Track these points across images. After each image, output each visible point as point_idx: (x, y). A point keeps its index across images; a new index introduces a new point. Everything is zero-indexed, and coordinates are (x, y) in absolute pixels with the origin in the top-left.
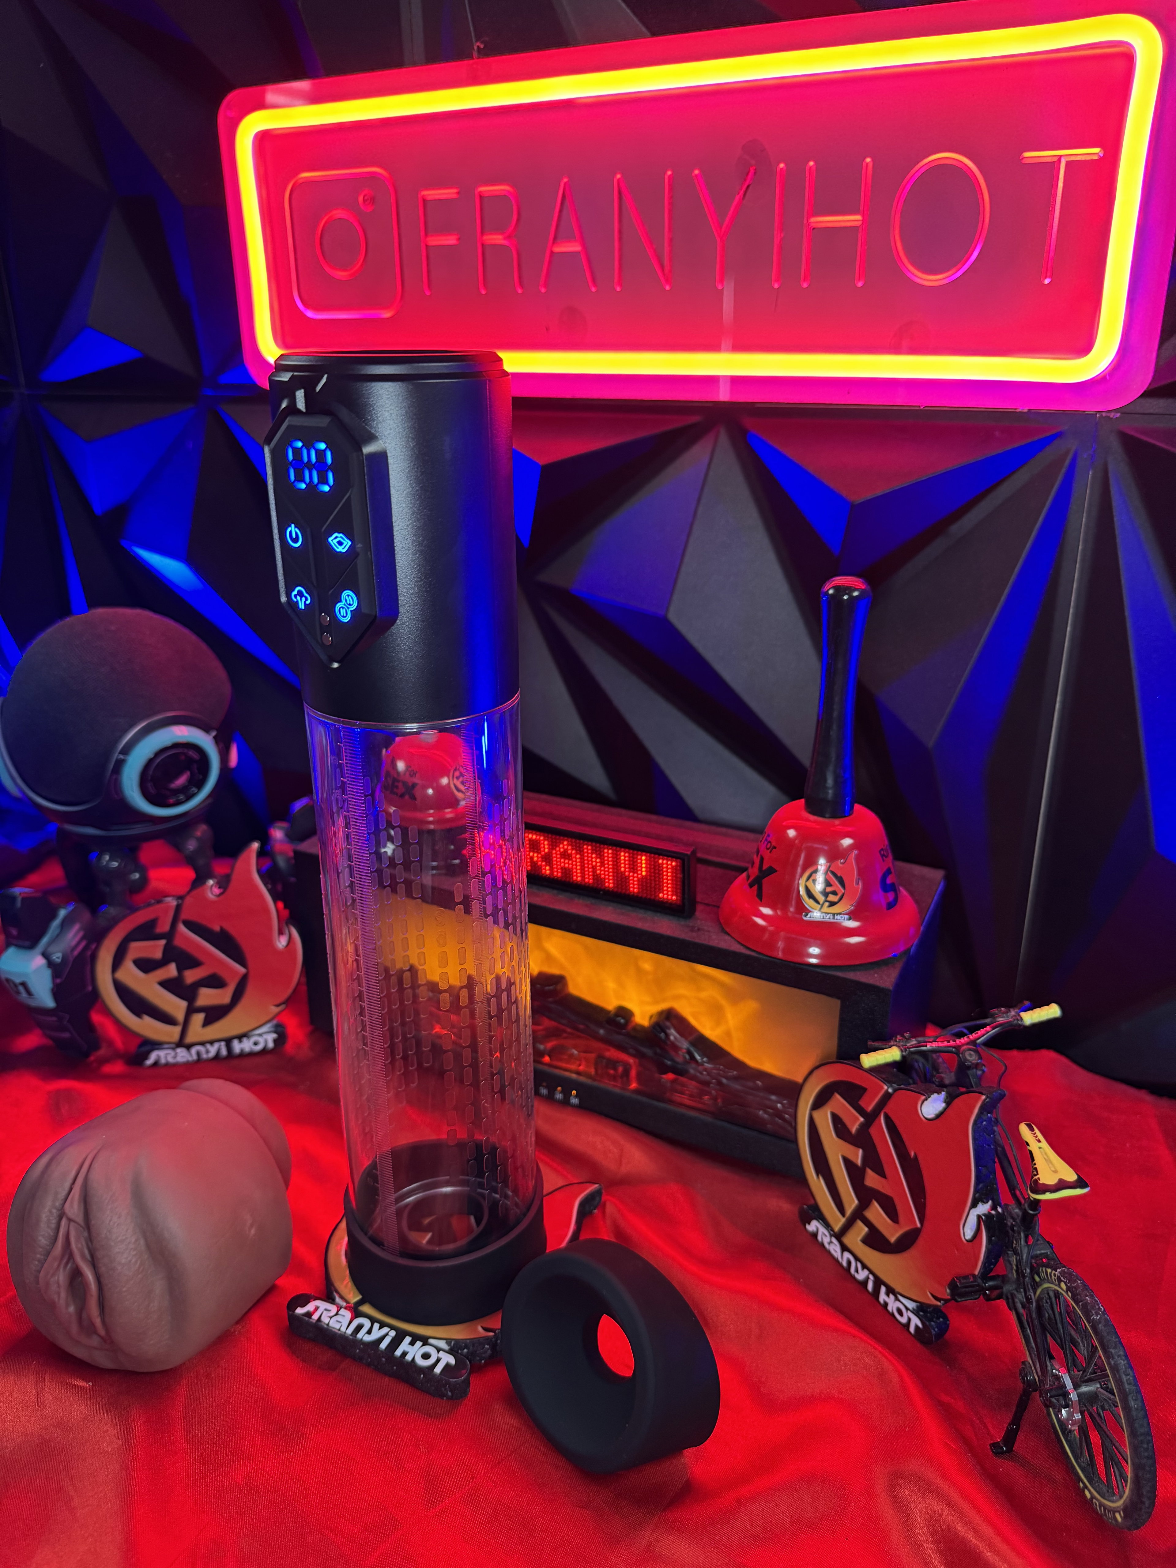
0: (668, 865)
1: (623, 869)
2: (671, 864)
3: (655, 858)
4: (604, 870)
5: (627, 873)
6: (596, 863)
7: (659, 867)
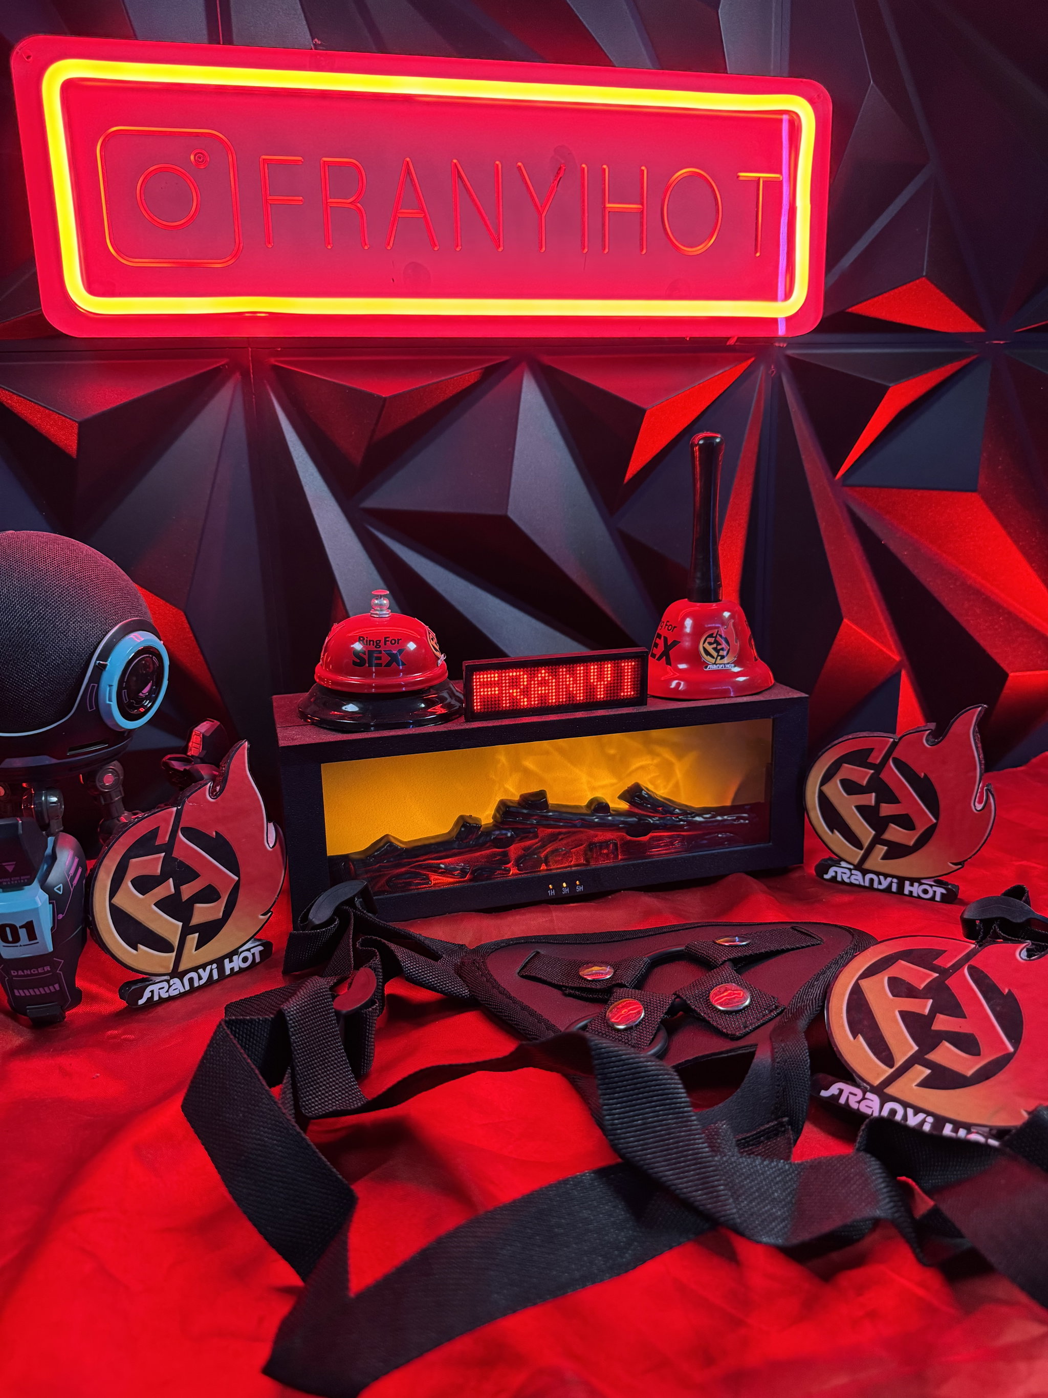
0: (628, 666)
1: (592, 681)
2: (631, 665)
3: (618, 663)
4: (576, 687)
5: (595, 684)
6: (570, 681)
7: (621, 669)
